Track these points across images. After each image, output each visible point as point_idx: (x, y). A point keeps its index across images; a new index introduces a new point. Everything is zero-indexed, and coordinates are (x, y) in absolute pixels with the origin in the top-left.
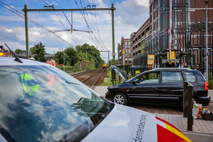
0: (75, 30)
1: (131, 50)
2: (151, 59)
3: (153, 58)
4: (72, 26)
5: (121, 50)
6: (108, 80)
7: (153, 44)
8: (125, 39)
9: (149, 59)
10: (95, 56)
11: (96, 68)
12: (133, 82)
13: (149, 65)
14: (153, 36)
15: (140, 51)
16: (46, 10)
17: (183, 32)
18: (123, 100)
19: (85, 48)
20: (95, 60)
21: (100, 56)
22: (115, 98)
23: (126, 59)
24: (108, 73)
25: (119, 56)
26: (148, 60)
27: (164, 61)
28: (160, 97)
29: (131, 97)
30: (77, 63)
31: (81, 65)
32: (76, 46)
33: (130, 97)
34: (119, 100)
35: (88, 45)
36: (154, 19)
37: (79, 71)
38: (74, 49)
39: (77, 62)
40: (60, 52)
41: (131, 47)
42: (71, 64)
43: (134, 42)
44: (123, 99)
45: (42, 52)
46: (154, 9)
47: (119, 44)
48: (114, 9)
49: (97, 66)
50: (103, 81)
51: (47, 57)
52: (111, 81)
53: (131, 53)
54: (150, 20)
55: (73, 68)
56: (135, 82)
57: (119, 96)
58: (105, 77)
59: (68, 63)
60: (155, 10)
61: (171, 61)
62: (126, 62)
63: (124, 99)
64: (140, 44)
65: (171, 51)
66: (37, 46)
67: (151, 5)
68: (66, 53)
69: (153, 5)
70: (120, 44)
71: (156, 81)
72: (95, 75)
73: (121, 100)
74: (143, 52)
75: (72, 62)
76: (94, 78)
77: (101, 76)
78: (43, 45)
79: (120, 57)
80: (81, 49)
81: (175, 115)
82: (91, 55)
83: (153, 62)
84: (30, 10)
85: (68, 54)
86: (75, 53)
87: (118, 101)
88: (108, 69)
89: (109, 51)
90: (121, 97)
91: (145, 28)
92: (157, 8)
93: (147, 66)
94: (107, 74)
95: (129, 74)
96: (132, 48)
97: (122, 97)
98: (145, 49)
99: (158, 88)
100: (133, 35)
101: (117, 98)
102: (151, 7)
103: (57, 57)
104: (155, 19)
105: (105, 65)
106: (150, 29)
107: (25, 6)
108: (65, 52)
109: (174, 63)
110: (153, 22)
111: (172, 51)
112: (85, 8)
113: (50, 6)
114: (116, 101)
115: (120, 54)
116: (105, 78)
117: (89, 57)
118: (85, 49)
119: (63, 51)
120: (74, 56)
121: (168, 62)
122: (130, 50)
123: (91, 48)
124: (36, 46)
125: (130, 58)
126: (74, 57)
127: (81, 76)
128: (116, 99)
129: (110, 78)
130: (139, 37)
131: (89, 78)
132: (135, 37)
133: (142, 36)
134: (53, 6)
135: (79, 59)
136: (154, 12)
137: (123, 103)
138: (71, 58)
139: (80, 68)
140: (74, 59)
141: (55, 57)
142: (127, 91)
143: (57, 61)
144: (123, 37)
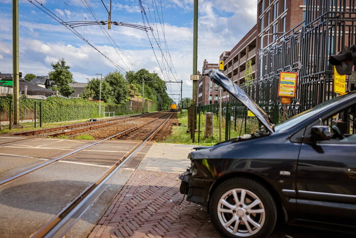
0: (116, 24)
4: (110, 13)
5: (202, 82)
6: (180, 131)
8: (209, 64)
10: (158, 90)
11: (158, 110)
13: (282, 97)
18: (260, 215)
19: (142, 76)
20: (158, 98)
21: (167, 92)
22: (223, 201)
23: (211, 98)
24: (179, 119)
25: (198, 93)
26: (281, 85)
29: (299, 201)
31: (133, 103)
32: (127, 72)
33: (292, 201)
35: (147, 72)
36: (266, 25)
37: (128, 114)
38: (122, 76)
39: (125, 98)
40: (97, 80)
42: (116, 100)
43: (225, 68)
44: (257, 207)
46: (265, 8)
49: (160, 108)
50: (170, 132)
51: (72, 88)
52: (188, 132)
54: (258, 27)
55: (117, 107)
57: (244, 192)
59: (110, 100)
60: (269, 8)
63: (262, 211)
64: (236, 72)
66: (56, 66)
67: (261, 2)
68: (107, 82)
69: (264, 0)
72: (156, 122)
73: (251, 211)
75: (117, 98)
76: (154, 126)
77: (166, 123)
79: (201, 95)
80: (136, 78)
82: (150, 89)
85: (112, 84)
86: (123, 82)
87: (236, 217)
88: (180, 112)
89: (182, 82)
91: (247, 43)
92: (273, 6)
94: (178, 121)
95: (232, 117)
97: (253, 200)
100: (224, 55)
101: (230, 199)
102: (259, 5)
103: (91, 88)
104: (268, 25)
105: (174, 107)
106: (257, 44)
108: (106, 79)
110: (262, 31)
114: (228, 216)
115: (201, 90)
116: (174, 127)
117: (148, 92)
118: (141, 78)
123: (152, 78)
124: (54, 67)
125: (217, 96)
126: (121, 89)
127: (128, 122)
128: (229, 205)
129: (186, 126)
130: (236, 59)
131: (143, 126)
132: (229, 60)
133: (241, 57)
135: (131, 93)
136: (266, 14)
137: (259, 226)
138: (116, 91)
139: (131, 109)
140: (120, 92)
141: (87, 88)
142: (281, 173)
143: (91, 94)
144: (205, 60)
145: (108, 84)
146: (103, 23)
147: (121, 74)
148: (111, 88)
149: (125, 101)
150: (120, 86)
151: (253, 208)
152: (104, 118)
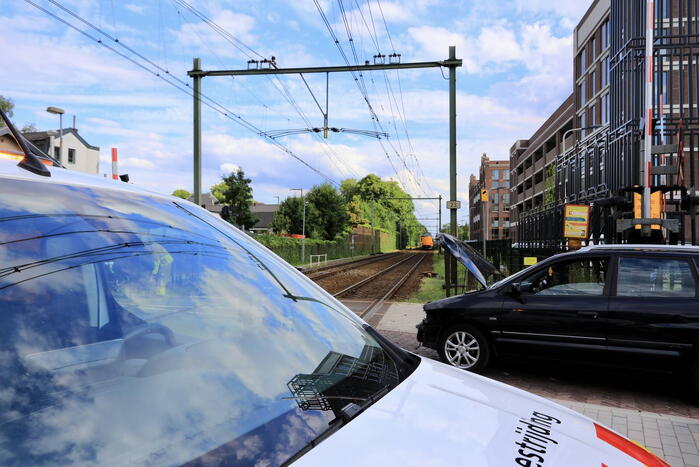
0: (335, 130)
1: (511, 196)
2: (576, 219)
3: (585, 216)
4: (326, 116)
5: (479, 195)
6: (431, 287)
7: (583, 177)
8: (492, 162)
9: (571, 219)
11: (399, 248)
12: (510, 291)
13: (570, 238)
14: (585, 148)
15: (540, 197)
16: (253, 70)
17: (692, 130)
18: (476, 351)
19: (370, 188)
21: (415, 213)
22: (449, 342)
23: (496, 224)
24: (435, 265)
25: (473, 213)
26: (567, 222)
27: (622, 225)
28: (610, 348)
29: (503, 340)
30: (344, 233)
31: (355, 239)
33: (499, 339)
34: (463, 349)
36: (589, 96)
37: (346, 256)
38: (334, 190)
39: (343, 230)
40: (295, 198)
41: (511, 187)
42: (326, 233)
43: (520, 170)
44: (474, 345)
45: (242, 198)
46: (588, 65)
47: (472, 177)
48: (456, 62)
50: (418, 287)
51: (255, 213)
52: (444, 287)
53: (511, 204)
54: (575, 99)
55: (329, 245)
56: (519, 289)
57: (464, 334)
58: (426, 275)
59: (315, 233)
60: (593, 67)
61: (650, 225)
62: (496, 231)
63: (477, 348)
64: (539, 178)
65: (647, 190)
66: (229, 181)
67: (580, 54)
68: (311, 201)
69: (584, 53)
70: (478, 179)
71: (594, 289)
72: (395, 270)
73: (469, 349)
74: (548, 200)
75: (327, 229)
76: (391, 277)
77: (412, 272)
78: (245, 177)
79: (477, 219)
80: (357, 191)
81: (665, 417)
82: (385, 210)
83: (585, 228)
84: (210, 73)
85: (318, 204)
86: (338, 201)
87: (458, 354)
88: (437, 252)
89: (440, 199)
90: (468, 340)
92: (600, 63)
93: (564, 243)
94: (432, 269)
95: (502, 267)
96: (515, 188)
97: (471, 340)
98: (557, 192)
99: (601, 314)
100: (518, 147)
101: (455, 341)
102: (577, 60)
103: (286, 214)
104: (592, 96)
105: (429, 242)
106: (574, 124)
107: (196, 62)
108: (309, 198)
109: (660, 231)
110: (584, 105)
111: (652, 192)
112: (367, 62)
113: (265, 61)
114: (453, 353)
115: (476, 208)
116: (425, 280)
117: (380, 216)
118: (370, 192)
119: (304, 195)
120: (333, 209)
121: (638, 227)
122: (507, 197)
123: (388, 189)
124: (226, 180)
125: (507, 219)
126: (334, 214)
127: (351, 272)
128: (453, 345)
129: (442, 278)
130: (539, 154)
131: (376, 278)
132: (526, 156)
133: (548, 151)
134: (273, 58)
135: (351, 220)
136: (589, 77)
137: (475, 360)
138: (326, 218)
139: (352, 248)
140: (334, 219)
141: (279, 213)
142: (491, 318)
143: (285, 224)
144: (485, 155)
145: (312, 205)
146: (316, 130)
147: (333, 187)
148: (317, 213)
149: (342, 235)
150: (333, 208)
151: (471, 346)
152: (311, 265)
